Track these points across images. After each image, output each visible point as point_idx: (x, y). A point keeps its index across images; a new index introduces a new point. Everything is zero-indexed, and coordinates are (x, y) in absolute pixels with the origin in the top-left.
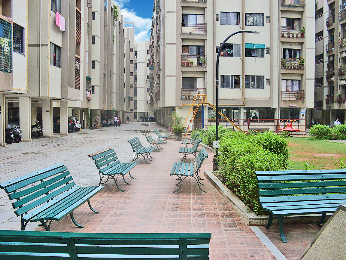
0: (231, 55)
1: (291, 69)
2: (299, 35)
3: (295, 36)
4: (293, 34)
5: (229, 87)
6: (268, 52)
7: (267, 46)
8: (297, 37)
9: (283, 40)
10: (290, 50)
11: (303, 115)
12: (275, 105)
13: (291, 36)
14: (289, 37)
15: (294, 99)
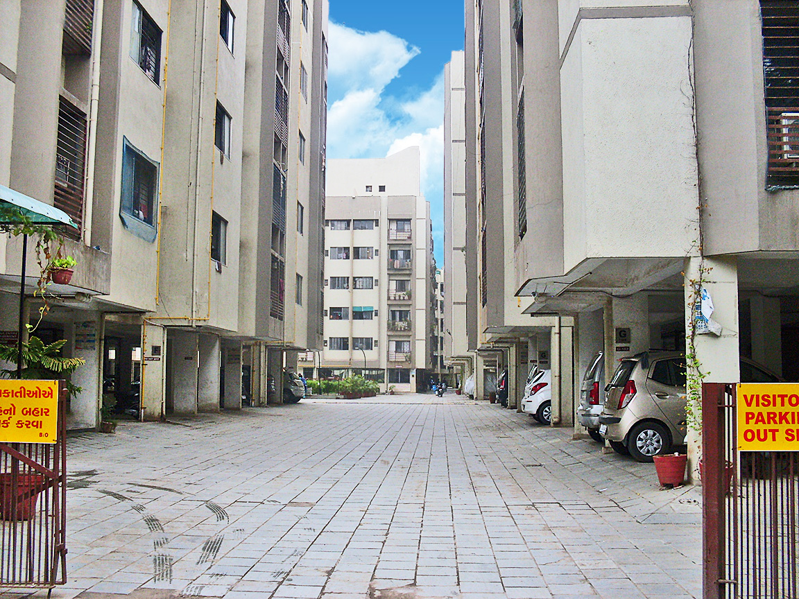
0: (340, 318)
1: (397, 330)
2: (406, 298)
3: (402, 298)
4: (400, 296)
5: (337, 349)
6: (376, 315)
7: (376, 308)
8: (404, 299)
9: (390, 303)
10: (401, 312)
11: (413, 376)
12: (384, 365)
13: (397, 298)
14: (395, 299)
15: (404, 360)
